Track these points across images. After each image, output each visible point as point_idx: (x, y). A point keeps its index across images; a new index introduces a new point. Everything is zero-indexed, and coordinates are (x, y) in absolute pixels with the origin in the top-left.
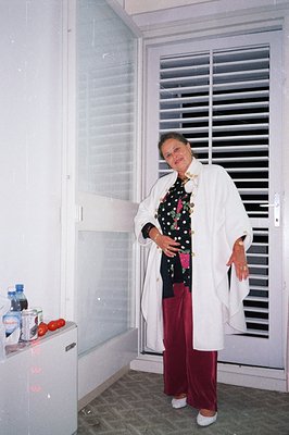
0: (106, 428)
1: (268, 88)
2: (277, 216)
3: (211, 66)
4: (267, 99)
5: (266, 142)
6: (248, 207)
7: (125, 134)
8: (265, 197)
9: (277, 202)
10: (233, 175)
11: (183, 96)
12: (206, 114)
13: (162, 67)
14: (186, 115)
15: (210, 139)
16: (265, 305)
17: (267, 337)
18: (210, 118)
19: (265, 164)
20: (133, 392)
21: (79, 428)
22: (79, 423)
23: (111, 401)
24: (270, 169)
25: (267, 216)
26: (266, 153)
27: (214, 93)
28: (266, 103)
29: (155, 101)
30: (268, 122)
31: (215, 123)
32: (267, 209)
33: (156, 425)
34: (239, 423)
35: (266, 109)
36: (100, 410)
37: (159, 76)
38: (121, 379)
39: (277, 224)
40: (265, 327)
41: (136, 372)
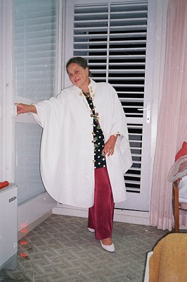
0: (36, 251)
1: (146, 31)
2: (148, 116)
3: (109, 14)
4: (145, 38)
5: (143, 67)
6: (126, 110)
7: (49, 58)
8: (142, 104)
9: (149, 107)
10: (117, 89)
11: (90, 33)
12: (105, 47)
13: (76, 12)
14: (91, 47)
15: (107, 64)
16: (139, 173)
17: (139, 192)
18: (108, 50)
19: (142, 82)
20: (54, 228)
21: (18, 251)
22: (18, 248)
23: (40, 233)
24: (145, 86)
25: (142, 116)
26: (143, 75)
27: (111, 32)
28: (145, 41)
29: (70, 36)
30: (145, 54)
31: (111, 53)
32: (142, 112)
33: (69, 248)
34: (120, 245)
35: (144, 45)
36: (32, 239)
37: (73, 19)
38: (46, 220)
39: (148, 122)
40: (138, 186)
41: (56, 215)
